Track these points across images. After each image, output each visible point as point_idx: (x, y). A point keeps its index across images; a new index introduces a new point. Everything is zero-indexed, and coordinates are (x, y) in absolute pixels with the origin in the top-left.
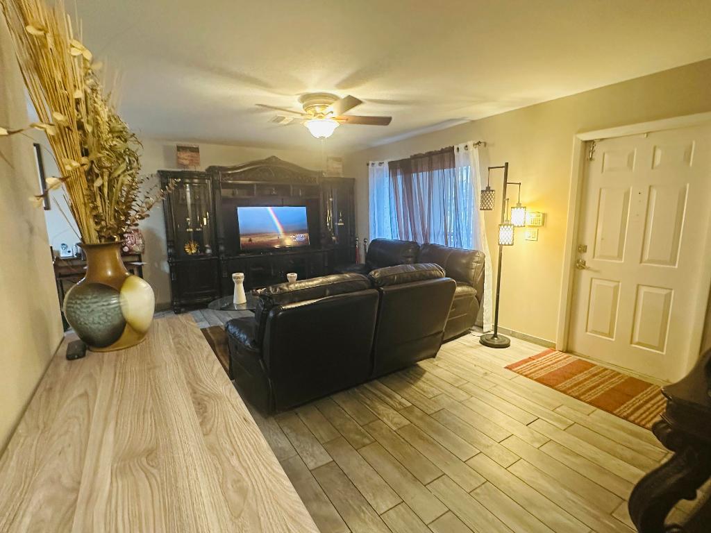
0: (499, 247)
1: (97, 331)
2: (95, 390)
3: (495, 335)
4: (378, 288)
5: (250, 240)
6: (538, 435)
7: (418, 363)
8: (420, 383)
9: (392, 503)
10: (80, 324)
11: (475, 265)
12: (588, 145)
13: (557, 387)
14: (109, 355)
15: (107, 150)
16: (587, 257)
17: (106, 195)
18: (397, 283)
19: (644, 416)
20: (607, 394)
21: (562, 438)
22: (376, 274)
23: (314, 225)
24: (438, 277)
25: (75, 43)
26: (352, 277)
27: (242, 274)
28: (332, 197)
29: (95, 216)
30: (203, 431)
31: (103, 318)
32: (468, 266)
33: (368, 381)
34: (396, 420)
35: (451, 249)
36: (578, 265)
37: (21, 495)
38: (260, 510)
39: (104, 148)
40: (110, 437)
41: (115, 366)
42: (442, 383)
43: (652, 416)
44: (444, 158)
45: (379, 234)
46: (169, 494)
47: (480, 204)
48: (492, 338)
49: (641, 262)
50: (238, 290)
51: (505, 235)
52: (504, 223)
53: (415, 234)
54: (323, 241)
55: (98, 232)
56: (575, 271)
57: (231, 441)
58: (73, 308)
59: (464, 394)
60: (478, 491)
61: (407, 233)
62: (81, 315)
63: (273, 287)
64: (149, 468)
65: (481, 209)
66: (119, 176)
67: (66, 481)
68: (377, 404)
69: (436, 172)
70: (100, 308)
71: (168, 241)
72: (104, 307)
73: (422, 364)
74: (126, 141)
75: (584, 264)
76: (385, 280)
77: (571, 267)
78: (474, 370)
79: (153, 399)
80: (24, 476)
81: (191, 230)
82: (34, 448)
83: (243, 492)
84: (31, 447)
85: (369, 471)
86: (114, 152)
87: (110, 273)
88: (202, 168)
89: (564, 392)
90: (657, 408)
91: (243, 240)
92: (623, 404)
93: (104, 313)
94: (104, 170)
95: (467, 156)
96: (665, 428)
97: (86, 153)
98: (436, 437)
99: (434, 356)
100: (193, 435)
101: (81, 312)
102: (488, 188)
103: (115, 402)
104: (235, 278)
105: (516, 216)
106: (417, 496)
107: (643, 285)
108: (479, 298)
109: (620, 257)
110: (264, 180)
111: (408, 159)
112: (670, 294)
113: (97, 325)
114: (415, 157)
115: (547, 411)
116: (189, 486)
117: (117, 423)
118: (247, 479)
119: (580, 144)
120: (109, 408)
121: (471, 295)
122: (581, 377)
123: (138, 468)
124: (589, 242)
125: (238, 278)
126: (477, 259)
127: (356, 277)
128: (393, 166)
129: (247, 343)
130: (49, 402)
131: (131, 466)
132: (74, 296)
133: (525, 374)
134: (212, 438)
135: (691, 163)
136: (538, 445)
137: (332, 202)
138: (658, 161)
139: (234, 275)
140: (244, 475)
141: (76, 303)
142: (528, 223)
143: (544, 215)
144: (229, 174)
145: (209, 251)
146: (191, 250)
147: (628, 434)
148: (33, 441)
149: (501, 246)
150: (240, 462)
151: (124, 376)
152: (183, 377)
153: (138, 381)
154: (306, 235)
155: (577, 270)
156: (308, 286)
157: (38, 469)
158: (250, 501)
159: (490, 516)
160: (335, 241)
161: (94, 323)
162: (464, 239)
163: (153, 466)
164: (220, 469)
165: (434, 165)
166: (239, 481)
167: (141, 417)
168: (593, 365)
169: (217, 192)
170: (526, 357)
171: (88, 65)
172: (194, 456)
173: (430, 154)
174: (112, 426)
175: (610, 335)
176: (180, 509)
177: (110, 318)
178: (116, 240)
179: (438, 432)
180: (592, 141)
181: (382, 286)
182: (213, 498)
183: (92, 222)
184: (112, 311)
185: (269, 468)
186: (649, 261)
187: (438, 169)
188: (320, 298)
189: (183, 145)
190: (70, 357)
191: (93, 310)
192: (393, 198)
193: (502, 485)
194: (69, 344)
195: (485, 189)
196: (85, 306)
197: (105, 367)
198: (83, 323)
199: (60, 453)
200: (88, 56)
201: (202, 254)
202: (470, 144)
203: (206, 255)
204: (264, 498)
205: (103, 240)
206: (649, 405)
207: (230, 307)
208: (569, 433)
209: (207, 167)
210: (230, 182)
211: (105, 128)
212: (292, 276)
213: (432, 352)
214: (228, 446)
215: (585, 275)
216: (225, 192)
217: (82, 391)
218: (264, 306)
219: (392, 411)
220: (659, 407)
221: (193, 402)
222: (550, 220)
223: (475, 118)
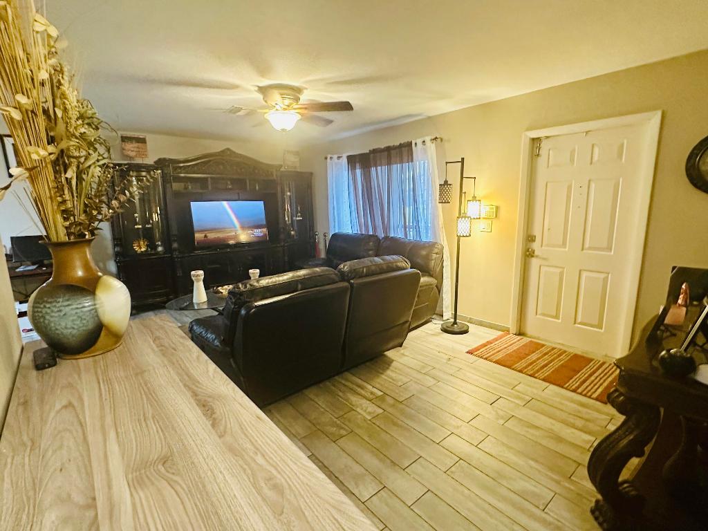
0: (457, 238)
1: (70, 337)
2: (81, 399)
3: (455, 323)
4: (348, 281)
5: (206, 236)
6: (501, 413)
7: (385, 353)
8: (389, 372)
9: (374, 490)
10: (50, 330)
11: (434, 256)
12: (536, 141)
13: (513, 367)
14: (84, 362)
15: (76, 138)
16: (536, 246)
17: (74, 188)
18: (367, 275)
19: (589, 388)
20: (557, 371)
21: (523, 413)
22: (345, 267)
23: (273, 219)
24: (404, 269)
25: (38, 17)
26: (322, 271)
27: (201, 272)
28: (290, 191)
29: (63, 212)
30: (216, 432)
31: (78, 322)
32: (428, 258)
33: (339, 373)
34: (370, 409)
35: (410, 242)
36: (528, 254)
37: (28, 517)
38: (301, 504)
39: (73, 135)
40: (113, 447)
41: (96, 373)
42: (410, 370)
43: (596, 387)
44: (403, 152)
45: (339, 228)
46: (201, 501)
47: (438, 197)
48: (453, 325)
49: (583, 249)
50: (198, 289)
51: (463, 227)
52: (461, 215)
53: (375, 228)
54: (282, 236)
55: (66, 228)
56: (525, 259)
57: (251, 441)
58: (41, 312)
59: (432, 380)
60: (453, 469)
61: (366, 226)
62: (52, 319)
63: (242, 284)
64: (171, 476)
65: (440, 203)
66: (89, 167)
67: (79, 499)
68: (348, 394)
69: (394, 167)
70: (74, 312)
71: (114, 239)
72: (78, 311)
73: (389, 354)
74: (97, 128)
75: (534, 253)
76: (355, 274)
77: (522, 255)
78: (437, 356)
79: (151, 406)
80: (25, 498)
81: (140, 227)
82: (27, 467)
83: (278, 489)
84: (23, 466)
85: (350, 462)
86: (85, 140)
87: (80, 273)
88: (150, 160)
89: (520, 371)
90: (599, 380)
91: (198, 236)
92: (571, 379)
93: (79, 317)
94: (72, 160)
95: (425, 151)
96: (618, 397)
97: (51, 140)
98: (411, 423)
99: (401, 345)
100: (208, 437)
101: (52, 317)
102: (446, 182)
103: (107, 409)
104: (194, 276)
105: (472, 209)
106: (397, 481)
107: (585, 270)
108: (439, 288)
109: (564, 244)
110: (218, 174)
111: (367, 153)
112: (607, 277)
113: (70, 331)
114: (374, 151)
115: (508, 390)
116: (220, 489)
117: (117, 433)
118: (279, 476)
119: (528, 141)
120: (102, 418)
121: (431, 285)
122: (534, 357)
123: (157, 476)
124: (537, 232)
125: (198, 275)
126: (436, 250)
127: (327, 270)
128: (352, 160)
129: (217, 343)
130: (28, 417)
131: (149, 475)
132: (42, 298)
133: (484, 357)
134: (228, 438)
135: (623, 160)
136: (502, 422)
137: (290, 196)
138: (596, 158)
139: (193, 273)
140: (275, 472)
141: (45, 307)
142: (483, 215)
143: (497, 208)
144: (181, 167)
145: (160, 249)
146: (141, 248)
147: (578, 405)
148: (24, 459)
149: (459, 237)
150: (267, 461)
151: (109, 382)
152: (177, 380)
153: (128, 387)
154: (265, 230)
155: (528, 258)
156: (279, 281)
157: (40, 490)
158: (289, 497)
159: (466, 491)
160: (293, 236)
161: (66, 328)
162: (423, 231)
163: (173, 474)
164: (247, 469)
165: (393, 160)
166: (270, 479)
167: (144, 425)
168: (543, 345)
169: (168, 185)
170: (484, 341)
171: (52, 43)
172: (215, 459)
173: (388, 149)
174: (112, 434)
175: (557, 317)
176: (217, 513)
177: (84, 322)
178: (87, 237)
179: (411, 417)
180: (539, 139)
181: (352, 279)
182: (249, 498)
183: (59, 218)
184: (88, 314)
185: (299, 464)
186: (590, 248)
187: (396, 163)
188: (293, 292)
189: (129, 136)
190: (39, 367)
191: (65, 315)
192: (352, 192)
193: (474, 462)
194: (34, 353)
195: (443, 183)
196: (56, 310)
197: (83, 375)
198: (53, 329)
199: (61, 470)
200: (54, 32)
201: (153, 252)
202: (428, 139)
203: (158, 253)
204: (302, 493)
205: (72, 237)
206: (593, 378)
207: (190, 306)
208: (529, 408)
209: (156, 159)
210: (182, 175)
211: (74, 114)
212: (254, 273)
213: (400, 341)
214: (249, 446)
215: (534, 262)
216: (176, 186)
217: (64, 402)
218: (235, 304)
219: (364, 401)
220: (601, 379)
221: (197, 405)
222: (502, 213)
223: (431, 115)
